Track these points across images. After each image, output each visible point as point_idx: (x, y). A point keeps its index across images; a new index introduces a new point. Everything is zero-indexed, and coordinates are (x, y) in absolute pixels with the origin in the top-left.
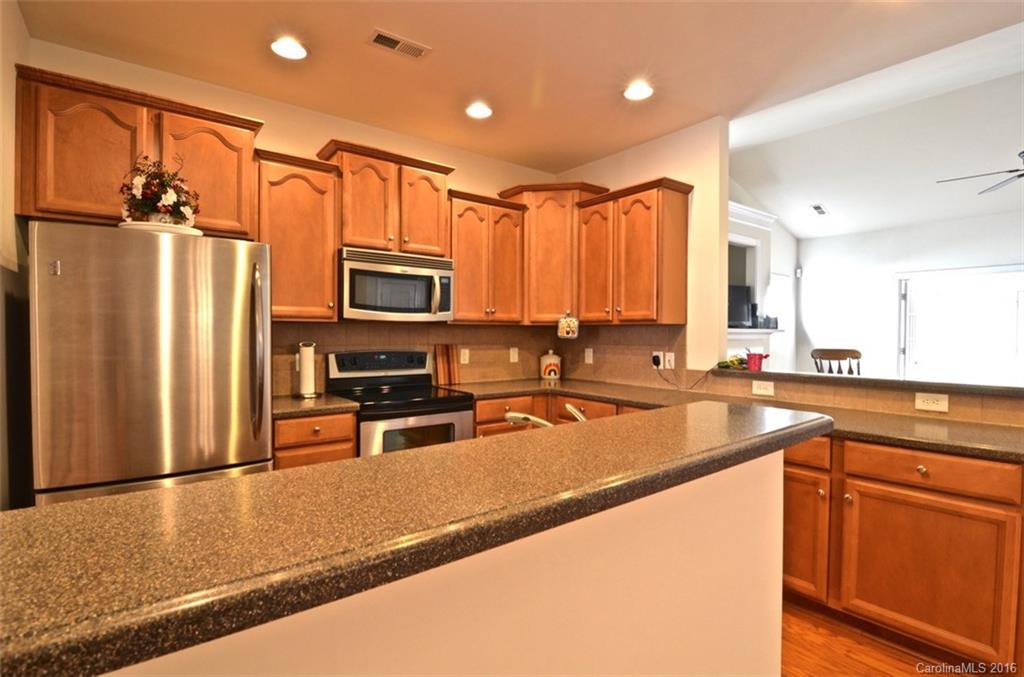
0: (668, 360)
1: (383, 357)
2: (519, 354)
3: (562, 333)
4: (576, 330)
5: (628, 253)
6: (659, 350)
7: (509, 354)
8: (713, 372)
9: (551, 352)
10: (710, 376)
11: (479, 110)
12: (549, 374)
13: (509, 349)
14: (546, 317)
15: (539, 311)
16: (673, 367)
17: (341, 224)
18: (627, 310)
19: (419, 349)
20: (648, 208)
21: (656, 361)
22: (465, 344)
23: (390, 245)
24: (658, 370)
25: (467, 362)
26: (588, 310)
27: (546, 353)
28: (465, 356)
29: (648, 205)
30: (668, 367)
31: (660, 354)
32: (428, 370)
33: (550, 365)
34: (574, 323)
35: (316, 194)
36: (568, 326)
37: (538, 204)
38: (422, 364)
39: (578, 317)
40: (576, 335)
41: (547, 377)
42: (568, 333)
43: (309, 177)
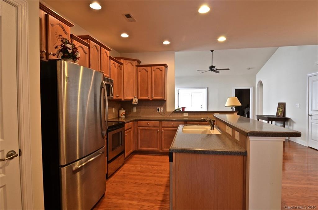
0: (162, 109)
2: (115, 110)
3: (133, 103)
4: (137, 102)
5: (155, 81)
8: (173, 112)
9: (122, 109)
11: (124, 35)
12: (123, 116)
14: (129, 98)
15: (127, 97)
18: (155, 96)
20: (161, 71)
21: (158, 110)
24: (159, 112)
26: (141, 96)
27: (121, 109)
29: (161, 70)
30: (161, 111)
31: (159, 108)
33: (123, 113)
34: (137, 100)
36: (135, 100)
37: (126, 64)
40: (137, 104)
41: (122, 116)
42: (135, 103)
43: (83, 47)
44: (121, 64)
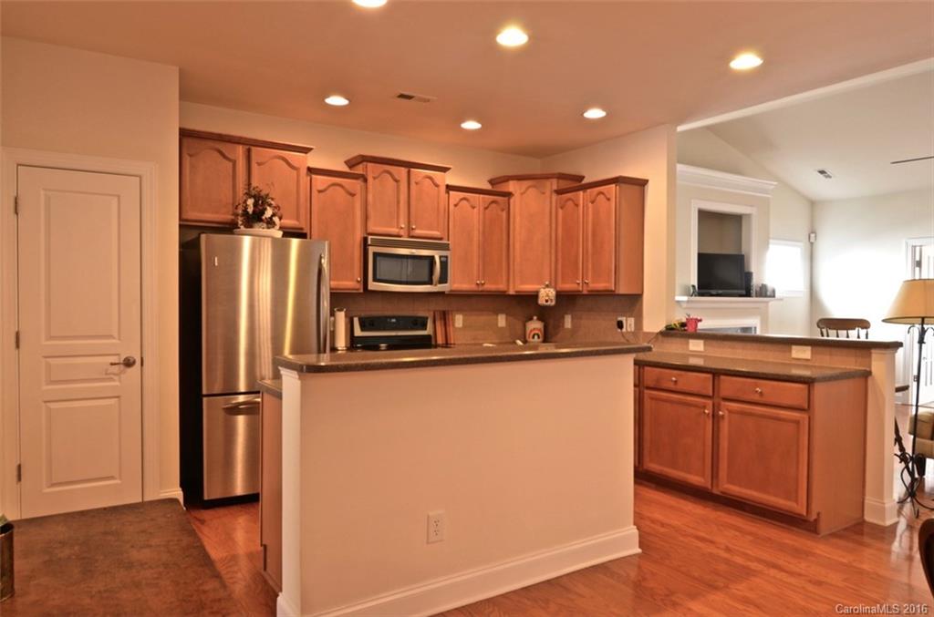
0: (629, 324)
1: (394, 320)
2: (507, 320)
3: (541, 301)
4: (553, 298)
5: (594, 235)
6: (622, 316)
7: (497, 319)
8: (661, 333)
9: (535, 318)
10: (660, 337)
11: (471, 124)
12: (533, 337)
13: (497, 315)
14: (528, 287)
15: (522, 283)
16: (633, 330)
17: (366, 218)
18: (593, 283)
19: (421, 314)
20: (609, 199)
21: (620, 325)
22: (459, 311)
23: (402, 232)
24: (622, 333)
25: (461, 325)
26: (563, 282)
27: (531, 319)
28: (459, 320)
29: (608, 196)
30: (629, 330)
31: (623, 319)
32: (428, 331)
33: (534, 329)
34: (552, 293)
35: (348, 196)
36: (547, 295)
37: (522, 191)
38: (424, 327)
39: (555, 288)
40: (553, 303)
41: (531, 340)
42: (547, 301)
43: (344, 184)
44: (509, 195)
